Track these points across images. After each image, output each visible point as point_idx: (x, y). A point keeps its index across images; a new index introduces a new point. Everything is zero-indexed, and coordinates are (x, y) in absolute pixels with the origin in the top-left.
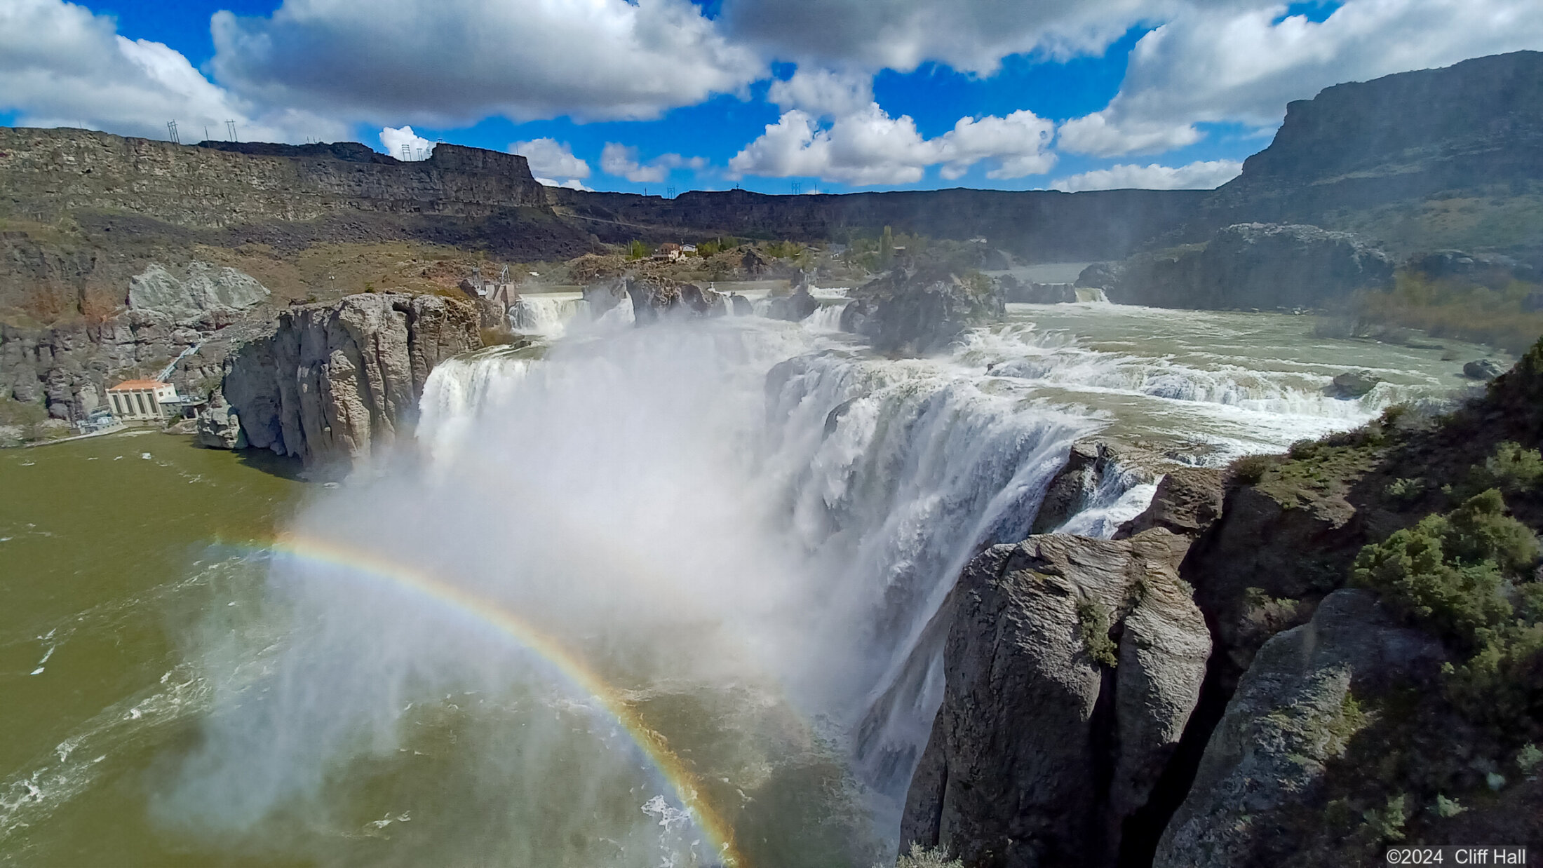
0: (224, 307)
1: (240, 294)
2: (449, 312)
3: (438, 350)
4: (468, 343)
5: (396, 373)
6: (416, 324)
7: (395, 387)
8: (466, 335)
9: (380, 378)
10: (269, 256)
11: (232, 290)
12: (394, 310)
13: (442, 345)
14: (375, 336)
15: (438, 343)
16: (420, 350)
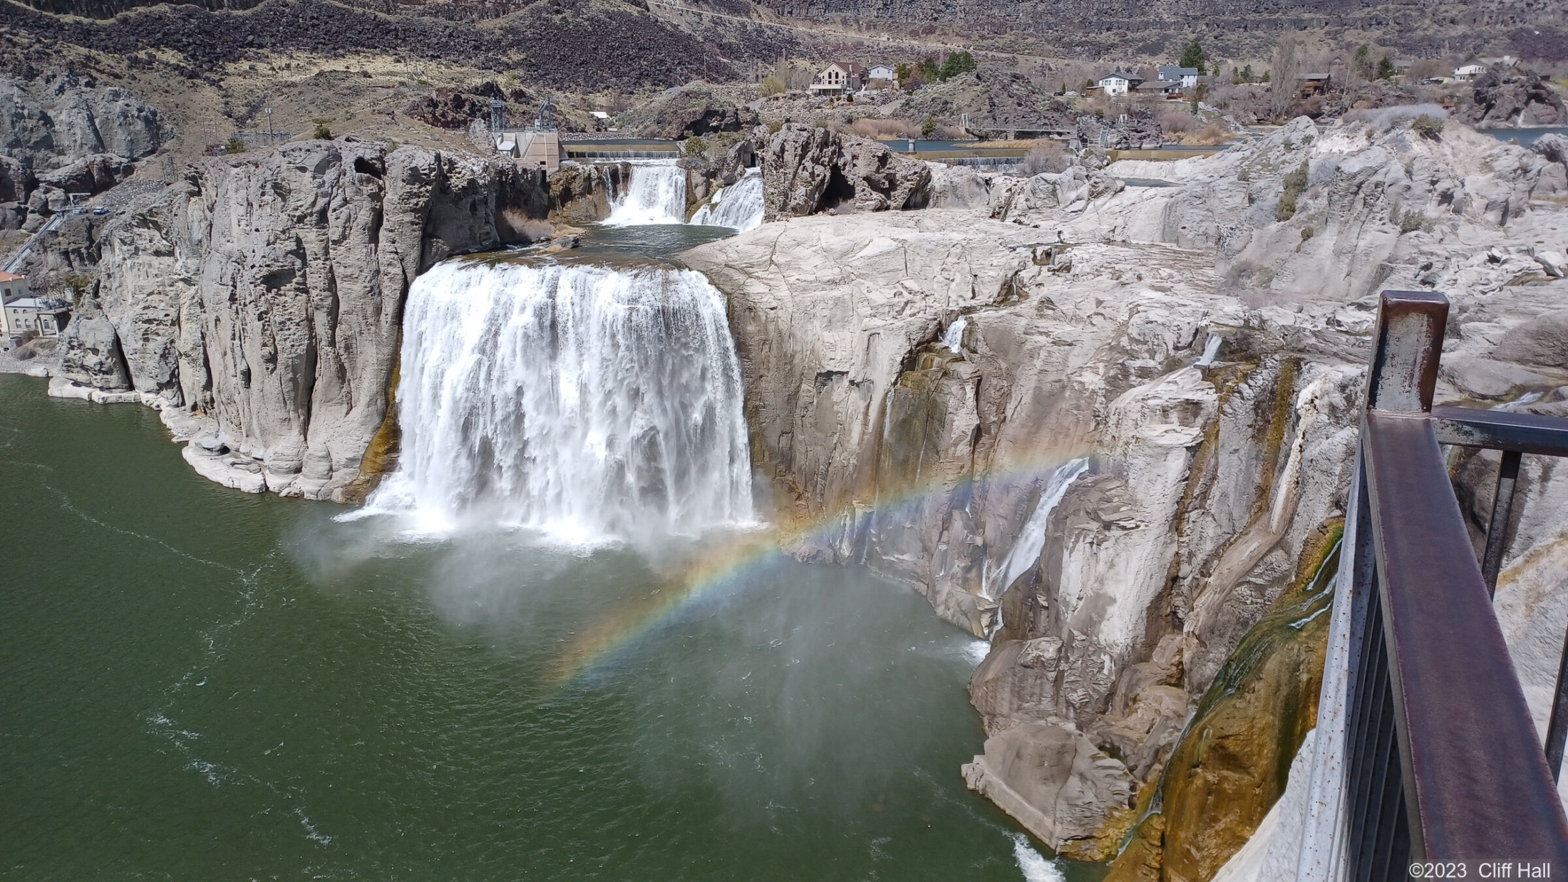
0: (107, 154)
1: (131, 133)
2: (445, 178)
4: (474, 235)
5: (354, 280)
6: (390, 196)
7: (351, 304)
8: (472, 220)
9: (329, 287)
10: (182, 71)
12: (357, 169)
14: (324, 214)
16: (394, 242)
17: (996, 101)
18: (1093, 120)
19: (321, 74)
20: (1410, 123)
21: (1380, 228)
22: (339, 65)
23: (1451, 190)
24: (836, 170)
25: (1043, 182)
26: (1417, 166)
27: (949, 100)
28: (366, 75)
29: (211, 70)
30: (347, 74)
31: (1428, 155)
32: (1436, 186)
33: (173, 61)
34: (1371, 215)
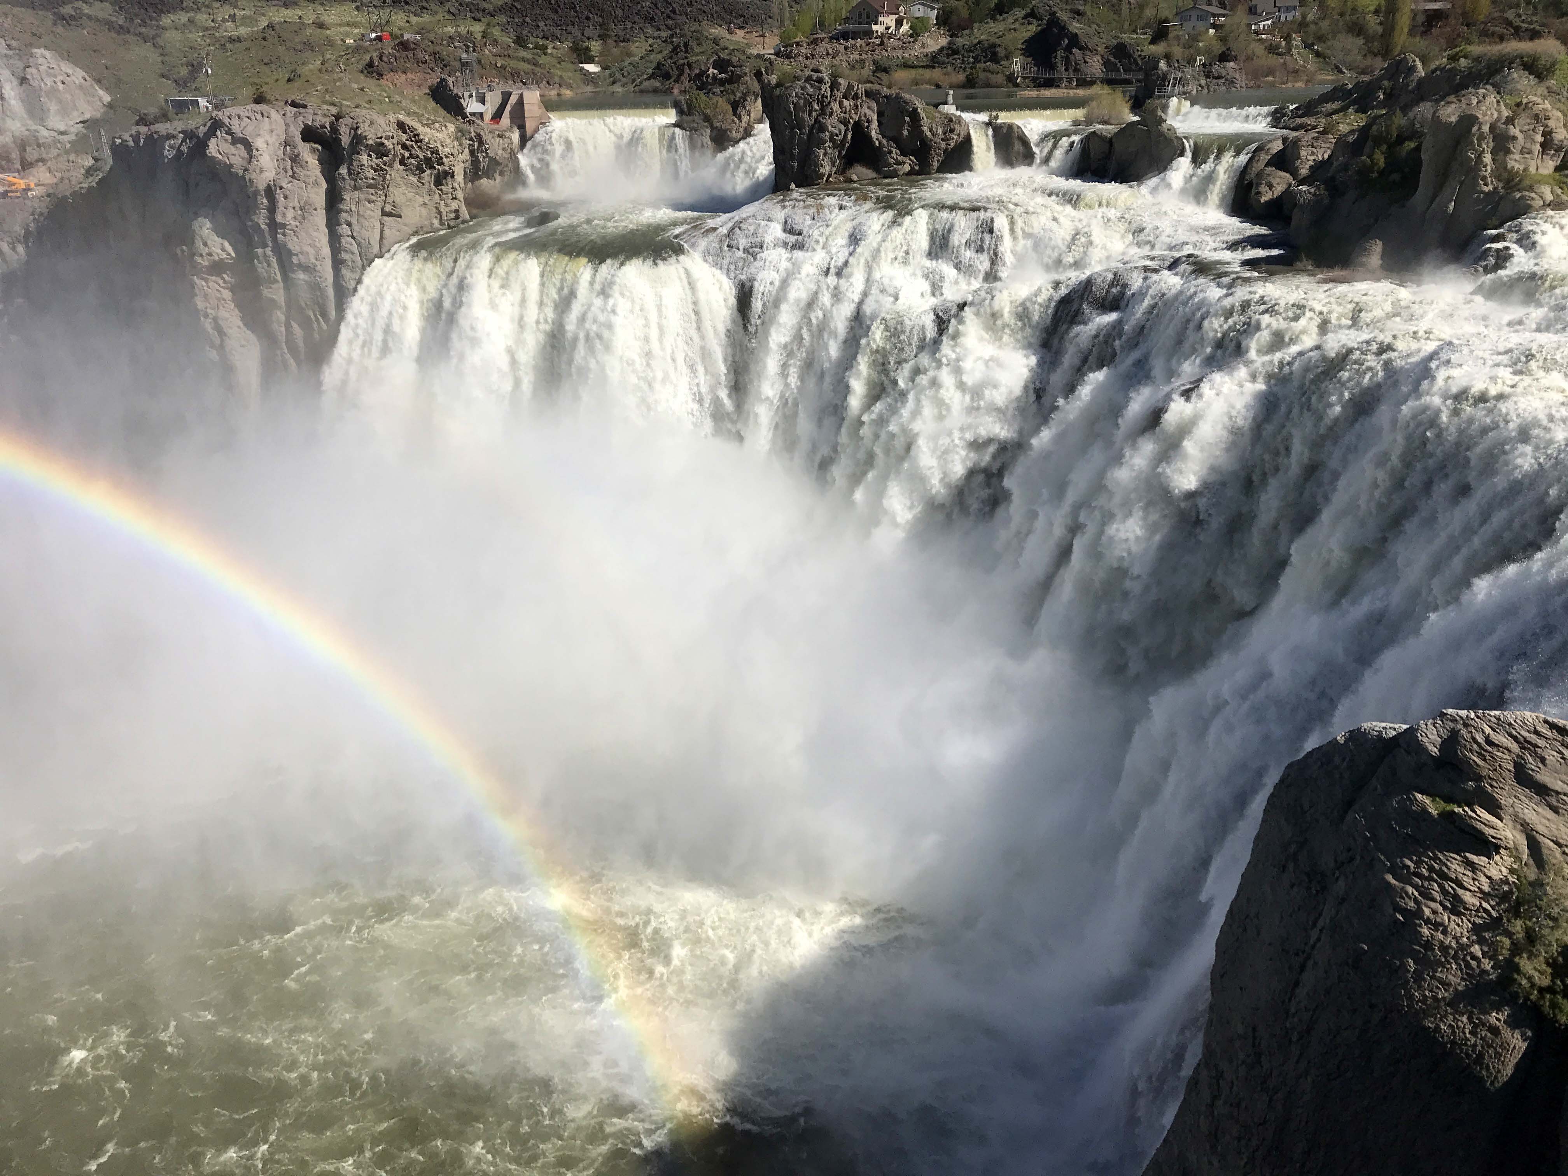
0: (34, 127)
1: (61, 102)
2: (405, 147)
3: (382, 224)
4: (440, 213)
5: (306, 268)
6: (343, 171)
7: (304, 296)
8: (437, 197)
9: (279, 277)
10: (111, 26)
11: (48, 94)
12: (304, 139)
13: (390, 215)
14: (270, 192)
15: (382, 209)
16: (349, 224)
18: (1162, 64)
19: (271, 26)
22: (290, 14)
24: (860, 130)
25: (1097, 140)
27: (998, 41)
28: (321, 26)
29: (144, 23)
30: (302, 26)
33: (101, 15)
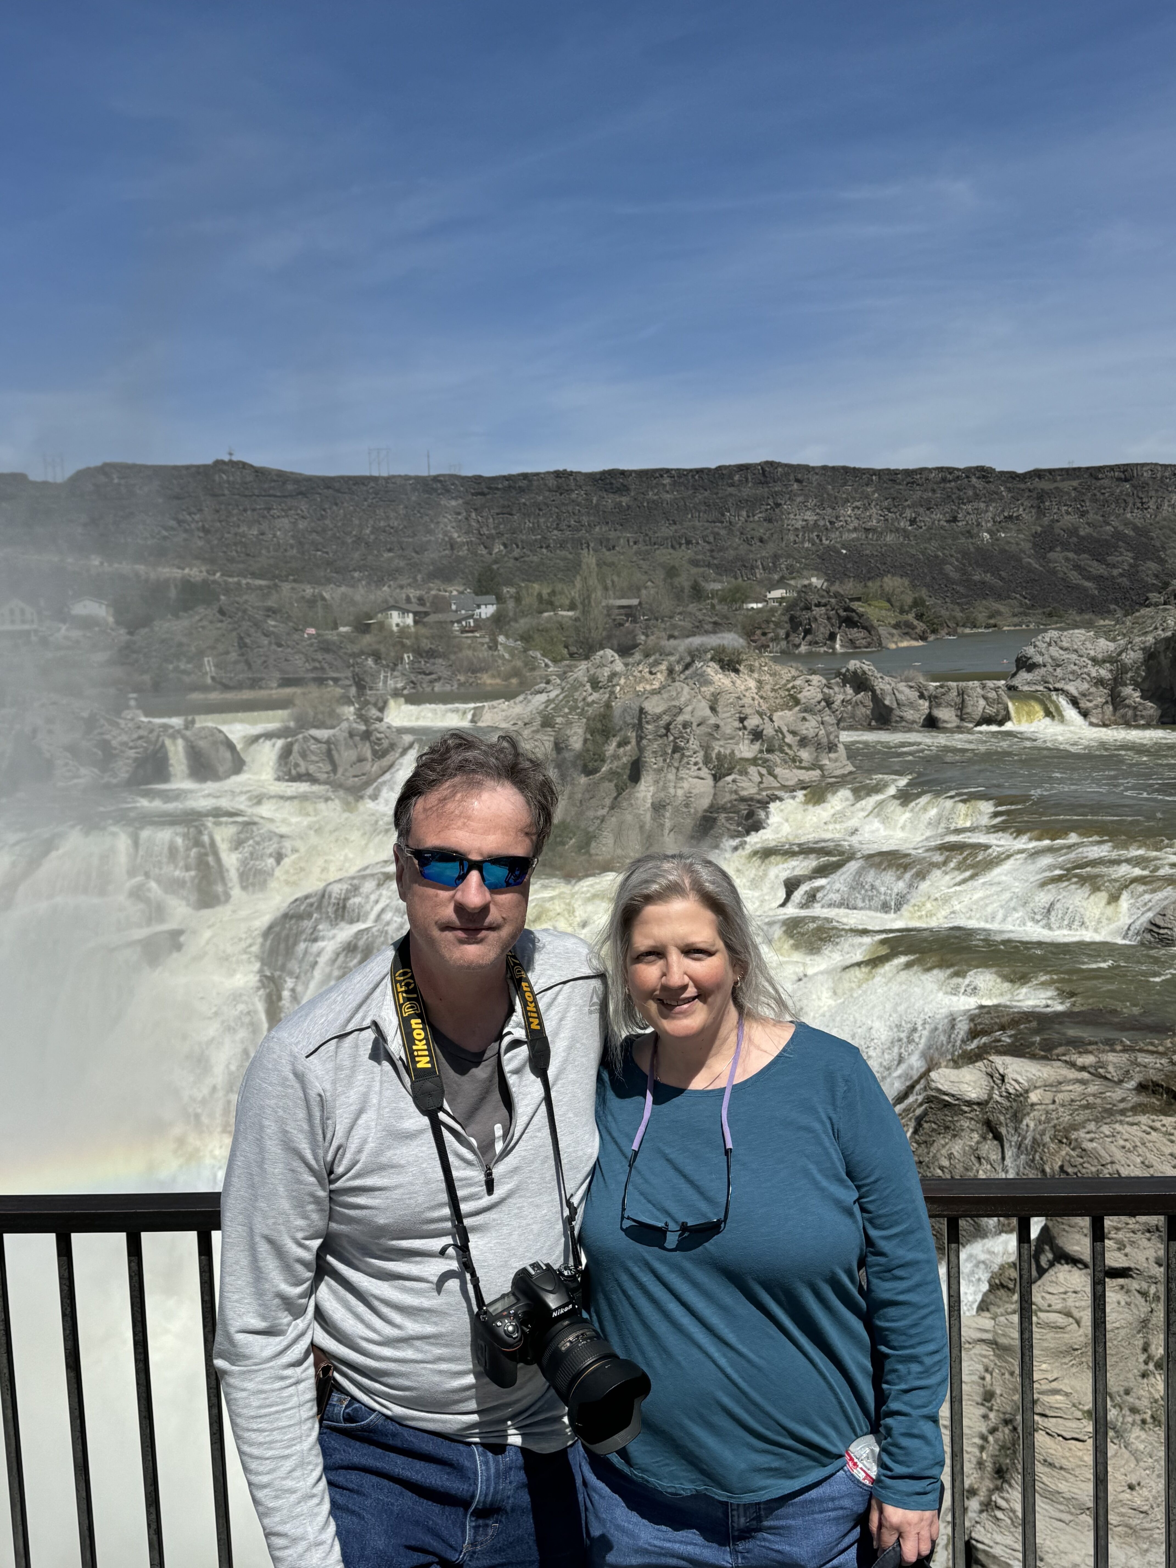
17: (248, 641)
18: (370, 662)
20: (709, 656)
21: (695, 774)
23: (761, 728)
24: (24, 741)
25: (312, 741)
26: (722, 702)
27: (185, 640)
31: (732, 689)
32: (746, 723)
34: (685, 760)
